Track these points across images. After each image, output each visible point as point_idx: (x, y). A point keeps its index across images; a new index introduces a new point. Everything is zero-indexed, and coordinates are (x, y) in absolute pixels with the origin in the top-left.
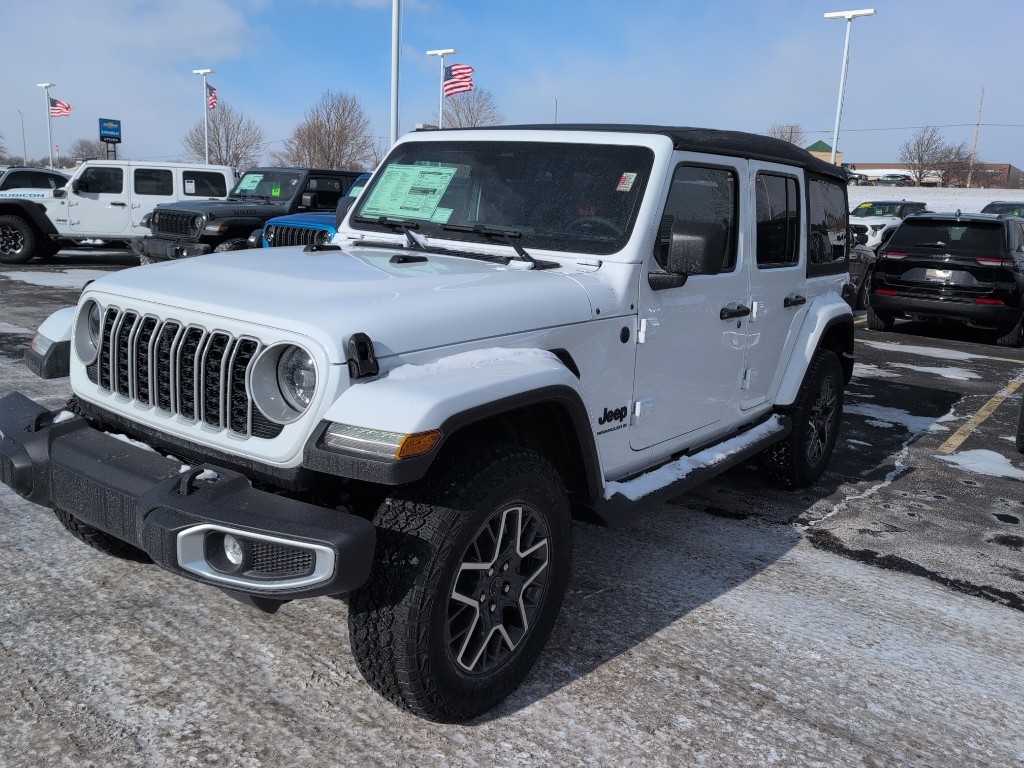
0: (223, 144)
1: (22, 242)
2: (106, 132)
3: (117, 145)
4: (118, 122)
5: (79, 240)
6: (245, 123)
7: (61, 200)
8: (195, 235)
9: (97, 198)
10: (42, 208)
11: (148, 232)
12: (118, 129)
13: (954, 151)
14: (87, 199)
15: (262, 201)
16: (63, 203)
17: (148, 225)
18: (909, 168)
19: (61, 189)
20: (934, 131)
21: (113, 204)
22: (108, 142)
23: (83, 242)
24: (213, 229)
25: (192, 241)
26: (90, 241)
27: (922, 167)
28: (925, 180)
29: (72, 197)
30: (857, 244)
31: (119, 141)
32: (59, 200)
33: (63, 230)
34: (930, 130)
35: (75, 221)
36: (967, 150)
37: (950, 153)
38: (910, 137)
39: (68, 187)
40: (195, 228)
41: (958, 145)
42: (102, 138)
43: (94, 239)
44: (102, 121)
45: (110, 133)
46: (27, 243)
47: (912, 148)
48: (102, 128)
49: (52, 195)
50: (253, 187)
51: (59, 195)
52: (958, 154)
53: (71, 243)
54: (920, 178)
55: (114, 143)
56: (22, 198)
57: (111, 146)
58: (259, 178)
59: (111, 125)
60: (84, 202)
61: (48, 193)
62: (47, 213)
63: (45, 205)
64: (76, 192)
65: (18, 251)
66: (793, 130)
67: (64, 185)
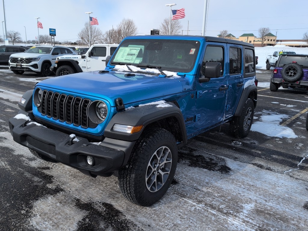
0: (90, 36)
2: (51, 33)
4: (55, 30)
6: (97, 29)
7: (84, 59)
9: (97, 59)
10: (77, 63)
12: (55, 32)
14: (94, 59)
16: (85, 60)
19: (84, 55)
21: (103, 61)
22: (52, 36)
29: (88, 58)
31: (55, 35)
32: (83, 59)
33: (85, 70)
35: (89, 67)
39: (87, 54)
42: (50, 35)
44: (50, 29)
45: (53, 33)
48: (50, 31)
51: (83, 57)
55: (54, 36)
60: (92, 60)
61: (80, 56)
62: (79, 64)
63: (78, 61)
64: (89, 56)
67: (85, 53)
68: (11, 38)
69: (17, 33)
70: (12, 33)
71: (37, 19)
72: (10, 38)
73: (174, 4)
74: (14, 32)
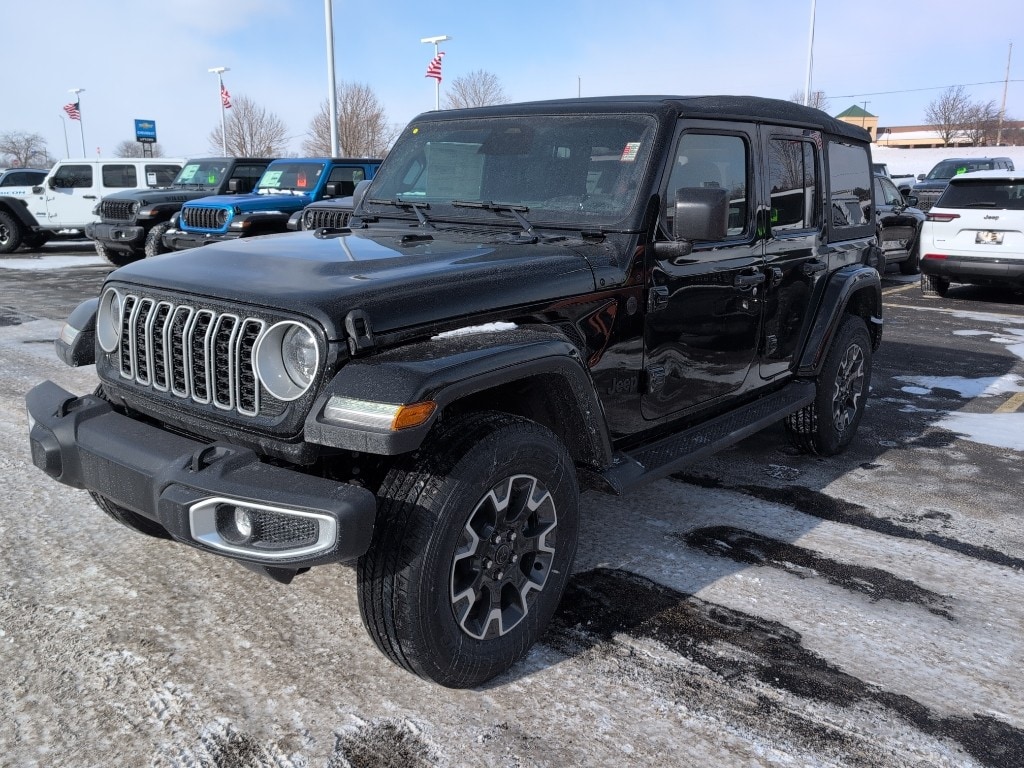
1: (8, 234)
2: (142, 133)
3: (154, 144)
4: (153, 123)
5: (57, 230)
8: (132, 219)
9: (71, 193)
10: (23, 204)
11: (98, 219)
12: (153, 129)
13: (983, 109)
14: (62, 194)
15: (196, 188)
16: (41, 198)
17: (97, 213)
18: (936, 129)
19: (40, 186)
20: (959, 90)
22: (144, 142)
23: (61, 232)
24: (146, 213)
25: (129, 225)
26: (66, 231)
27: (948, 127)
28: (951, 141)
29: (49, 193)
30: (907, 206)
31: (155, 141)
32: (38, 196)
33: (44, 222)
34: (956, 89)
35: (53, 214)
36: (996, 108)
37: (978, 111)
38: (936, 98)
39: (45, 184)
40: (132, 213)
41: (986, 103)
42: (139, 138)
43: (70, 229)
44: (138, 122)
45: (146, 134)
46: (12, 234)
47: (936, 109)
48: (138, 129)
49: (32, 191)
50: (192, 176)
51: (37, 191)
52: (987, 112)
53: (51, 234)
54: (947, 139)
55: (150, 142)
56: (6, 195)
57: (147, 145)
58: (196, 168)
59: (147, 125)
60: (60, 197)
61: (29, 189)
62: (28, 208)
63: (27, 201)
64: (52, 188)
65: (4, 243)
66: (819, 96)
67: (41, 182)
68: (17, 154)
69: (35, 138)
70: (20, 138)
71: (77, 92)
72: (15, 153)
73: (444, 37)
74: (26, 137)
